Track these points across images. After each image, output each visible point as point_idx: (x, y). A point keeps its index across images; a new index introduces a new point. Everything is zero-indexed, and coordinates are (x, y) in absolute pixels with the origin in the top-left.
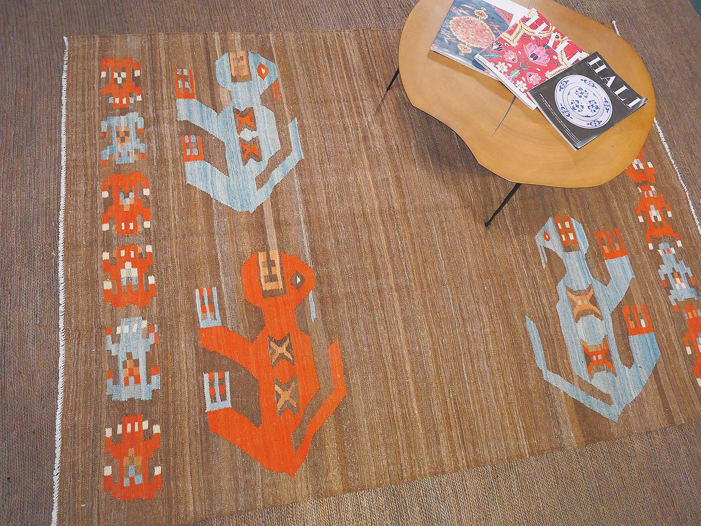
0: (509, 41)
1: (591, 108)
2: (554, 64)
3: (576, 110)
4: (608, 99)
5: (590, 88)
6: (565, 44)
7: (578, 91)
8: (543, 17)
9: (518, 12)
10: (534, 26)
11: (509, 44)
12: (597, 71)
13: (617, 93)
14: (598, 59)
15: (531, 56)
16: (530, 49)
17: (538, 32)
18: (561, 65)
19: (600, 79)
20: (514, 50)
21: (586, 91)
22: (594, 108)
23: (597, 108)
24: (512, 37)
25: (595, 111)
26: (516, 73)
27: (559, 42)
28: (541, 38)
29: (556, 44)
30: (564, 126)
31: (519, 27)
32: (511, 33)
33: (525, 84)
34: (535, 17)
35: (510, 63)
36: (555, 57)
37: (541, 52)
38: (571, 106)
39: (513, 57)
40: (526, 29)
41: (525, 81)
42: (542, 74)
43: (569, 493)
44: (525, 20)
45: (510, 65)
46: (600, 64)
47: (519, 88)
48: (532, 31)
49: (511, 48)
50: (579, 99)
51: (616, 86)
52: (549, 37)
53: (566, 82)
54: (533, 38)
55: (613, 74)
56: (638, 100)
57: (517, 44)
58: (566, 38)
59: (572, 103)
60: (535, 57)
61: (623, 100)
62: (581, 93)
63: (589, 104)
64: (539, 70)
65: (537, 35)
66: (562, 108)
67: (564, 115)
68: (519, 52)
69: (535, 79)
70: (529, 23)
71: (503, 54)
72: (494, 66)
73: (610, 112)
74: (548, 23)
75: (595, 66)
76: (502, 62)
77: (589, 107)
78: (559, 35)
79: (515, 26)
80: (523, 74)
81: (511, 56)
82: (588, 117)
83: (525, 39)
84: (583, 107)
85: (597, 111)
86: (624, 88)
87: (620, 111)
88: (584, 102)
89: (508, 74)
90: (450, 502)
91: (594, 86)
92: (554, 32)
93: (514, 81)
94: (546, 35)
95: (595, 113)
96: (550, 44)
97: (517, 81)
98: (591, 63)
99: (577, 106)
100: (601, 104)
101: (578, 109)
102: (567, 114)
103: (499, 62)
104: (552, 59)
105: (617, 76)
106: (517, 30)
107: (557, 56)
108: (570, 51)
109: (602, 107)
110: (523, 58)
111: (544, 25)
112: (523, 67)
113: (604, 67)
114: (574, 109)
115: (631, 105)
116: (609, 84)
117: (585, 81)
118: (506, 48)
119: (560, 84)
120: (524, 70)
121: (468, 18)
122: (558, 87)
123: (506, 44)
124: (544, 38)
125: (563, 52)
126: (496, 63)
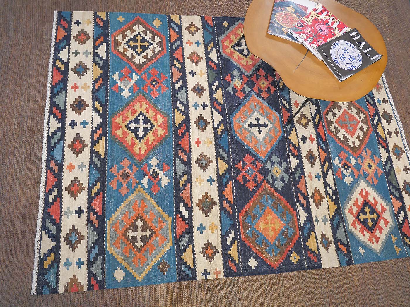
0: (306, 22)
1: (350, 59)
2: (332, 34)
3: (342, 60)
4: (360, 55)
5: (351, 48)
6: (338, 23)
7: (344, 49)
8: (325, 8)
9: (311, 6)
10: (320, 14)
12: (355, 39)
13: (366, 51)
14: (356, 32)
15: (319, 30)
16: (318, 26)
18: (336, 35)
19: (356, 43)
20: (310, 26)
21: (348, 50)
22: (352, 59)
23: (354, 59)
24: (308, 20)
25: (352, 61)
26: (311, 39)
27: (334, 22)
28: (324, 20)
29: (333, 23)
30: (335, 68)
31: (312, 14)
32: (307, 17)
33: (316, 46)
34: (320, 9)
35: (307, 34)
36: (332, 31)
37: (324, 28)
38: (339, 57)
39: (309, 31)
40: (316, 15)
41: (316, 44)
42: (325, 40)
44: (315, 10)
45: (308, 35)
46: (357, 35)
47: (313, 48)
48: (319, 16)
49: (308, 25)
50: (344, 54)
51: (365, 47)
52: (329, 19)
53: (337, 44)
54: (320, 20)
56: (377, 56)
57: (311, 23)
58: (338, 20)
59: (340, 56)
60: (321, 30)
61: (369, 55)
63: (349, 57)
64: (323, 38)
65: (322, 18)
66: (334, 58)
67: (335, 62)
68: (313, 28)
69: (321, 42)
70: (317, 12)
71: (303, 29)
72: (299, 36)
73: (361, 62)
74: (328, 12)
75: (354, 36)
77: (349, 58)
78: (335, 19)
79: (310, 14)
80: (315, 40)
81: (308, 30)
82: (348, 64)
83: (316, 21)
84: (346, 58)
85: (354, 61)
86: (370, 49)
87: (366, 61)
88: (347, 55)
89: (306, 40)
91: (353, 47)
92: (332, 16)
93: (310, 44)
94: (327, 18)
95: (353, 62)
96: (330, 23)
97: (312, 44)
98: (352, 34)
99: (343, 58)
100: (356, 57)
102: (337, 62)
103: (302, 34)
104: (330, 32)
105: (366, 43)
106: (311, 16)
107: (333, 30)
108: (341, 27)
111: (326, 13)
112: (315, 36)
113: (359, 37)
114: (340, 59)
115: (373, 59)
116: (361, 47)
117: (348, 44)
118: (305, 25)
119: (334, 45)
120: (315, 38)
121: (284, 12)
122: (332, 47)
123: (305, 23)
124: (326, 20)
125: (337, 28)
126: (300, 34)
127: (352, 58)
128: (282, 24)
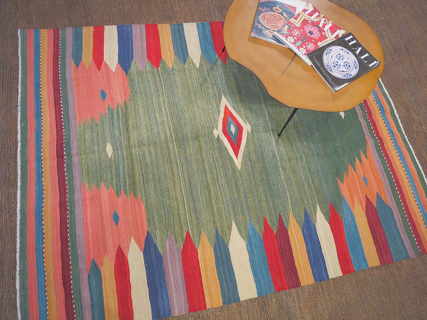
0: (295, 24)
1: (345, 66)
2: (323, 38)
3: (336, 67)
4: (357, 61)
5: (345, 54)
6: (330, 25)
7: (338, 55)
8: (316, 8)
9: (300, 7)
10: (310, 15)
11: (295, 25)
12: (350, 44)
13: (362, 57)
14: (351, 37)
15: (309, 33)
16: (308, 29)
17: (313, 18)
18: (327, 38)
19: (352, 49)
20: (298, 29)
21: (342, 56)
22: (347, 67)
23: (349, 66)
24: (297, 21)
25: (348, 68)
26: (299, 43)
27: (326, 24)
28: (315, 21)
29: (324, 25)
30: (328, 77)
31: (301, 15)
32: (296, 18)
33: (305, 50)
34: (311, 9)
35: (296, 37)
36: (324, 33)
37: (315, 30)
39: (297, 33)
40: (305, 16)
41: (305, 48)
42: (316, 44)
43: (364, 290)
44: (305, 11)
45: (296, 38)
46: (352, 39)
47: (301, 52)
48: (309, 17)
49: (296, 28)
50: (338, 60)
51: (362, 53)
52: (320, 21)
53: (330, 50)
54: (310, 22)
55: (360, 46)
56: (375, 62)
57: (300, 25)
58: (331, 21)
59: (333, 63)
60: (311, 33)
61: (366, 62)
62: (340, 57)
63: (344, 64)
64: (314, 41)
65: (312, 19)
66: (327, 66)
67: (328, 70)
68: (301, 30)
69: (311, 47)
70: (307, 12)
71: (291, 31)
72: (286, 39)
73: (358, 69)
74: (319, 12)
75: (349, 41)
76: (290, 36)
77: (344, 66)
78: (326, 20)
79: (299, 15)
80: (304, 43)
82: (343, 71)
83: (305, 22)
84: (340, 65)
85: (349, 68)
86: (367, 55)
87: (363, 68)
88: (341, 62)
89: (294, 43)
90: (294, 296)
91: (348, 53)
92: (323, 18)
93: (298, 48)
94: (318, 20)
95: (348, 69)
96: (321, 25)
97: (300, 48)
98: (347, 39)
99: (337, 65)
100: (351, 64)
101: (337, 67)
102: (330, 70)
103: (289, 37)
104: (322, 34)
105: (363, 48)
106: (300, 17)
107: (325, 32)
108: (333, 29)
109: (352, 66)
110: (304, 34)
111: (317, 14)
112: (304, 39)
113: (355, 41)
114: (334, 66)
115: (370, 65)
116: (358, 52)
117: (342, 50)
118: (293, 27)
120: (304, 41)
121: (270, 13)
122: (325, 53)
123: (293, 25)
124: (317, 22)
125: (329, 30)
126: (287, 37)
127: (347, 65)
128: (267, 26)
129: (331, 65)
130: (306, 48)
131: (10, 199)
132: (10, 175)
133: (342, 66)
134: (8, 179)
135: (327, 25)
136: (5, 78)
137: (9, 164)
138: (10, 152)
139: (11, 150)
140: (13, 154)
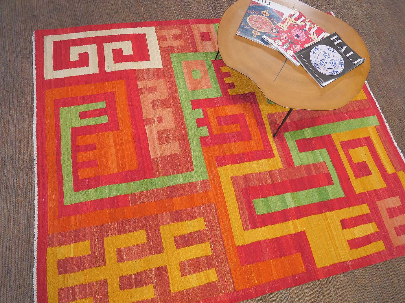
1: (332, 63)
2: (309, 40)
4: (342, 59)
5: (331, 52)
6: (316, 28)
7: (324, 54)
8: (302, 14)
10: (297, 19)
11: (282, 29)
12: (336, 43)
13: (347, 55)
14: (336, 37)
15: (296, 36)
16: (295, 32)
17: (300, 22)
18: (313, 40)
19: (337, 48)
20: (286, 32)
21: (329, 54)
22: (333, 64)
23: (335, 64)
24: (284, 26)
25: (334, 65)
26: (287, 45)
27: (311, 28)
28: (301, 25)
29: (310, 29)
30: (315, 73)
31: (288, 20)
32: (283, 23)
33: (293, 52)
34: (297, 14)
35: (283, 40)
36: (309, 36)
37: (301, 34)
38: (320, 62)
39: (285, 36)
40: (292, 20)
42: (302, 45)
44: (291, 16)
45: (283, 41)
46: (337, 39)
47: (289, 54)
48: (296, 21)
49: (284, 31)
50: (324, 58)
51: (346, 52)
52: (306, 25)
53: (317, 49)
54: (296, 26)
55: (345, 45)
56: (360, 60)
57: (287, 29)
58: (316, 25)
59: (320, 61)
60: (298, 36)
61: (351, 59)
62: (326, 55)
63: (330, 62)
64: (301, 43)
65: (299, 24)
66: (314, 63)
67: (316, 67)
68: (288, 34)
69: (298, 48)
70: (294, 17)
71: (279, 35)
72: (274, 42)
73: (343, 66)
74: (305, 17)
75: (334, 41)
76: (278, 40)
77: (330, 63)
78: (312, 24)
79: (286, 19)
80: (291, 46)
82: (330, 68)
83: (292, 26)
84: (327, 63)
85: (335, 65)
86: (352, 53)
87: (349, 65)
88: (327, 60)
89: (282, 46)
91: (333, 51)
92: (309, 22)
93: (286, 50)
94: (304, 24)
95: (334, 67)
96: (307, 29)
97: (288, 50)
98: (332, 39)
99: (323, 62)
100: (337, 62)
101: (324, 64)
104: (308, 37)
105: (348, 46)
106: (287, 22)
107: (311, 35)
108: (319, 32)
109: (338, 63)
110: (291, 37)
111: (303, 18)
112: (291, 42)
113: (340, 41)
114: (321, 64)
115: (355, 62)
116: (343, 51)
117: (328, 48)
118: (281, 31)
119: (313, 50)
120: (291, 44)
121: (258, 16)
122: (312, 52)
123: (280, 29)
124: (303, 26)
125: (314, 33)
126: (275, 40)
127: (333, 63)
129: (318, 63)
130: (293, 50)
131: (17, 209)
132: (18, 185)
133: (328, 63)
134: (16, 190)
135: (313, 28)
136: (15, 91)
137: (17, 174)
138: (18, 163)
139: (19, 161)
140: (21, 165)
